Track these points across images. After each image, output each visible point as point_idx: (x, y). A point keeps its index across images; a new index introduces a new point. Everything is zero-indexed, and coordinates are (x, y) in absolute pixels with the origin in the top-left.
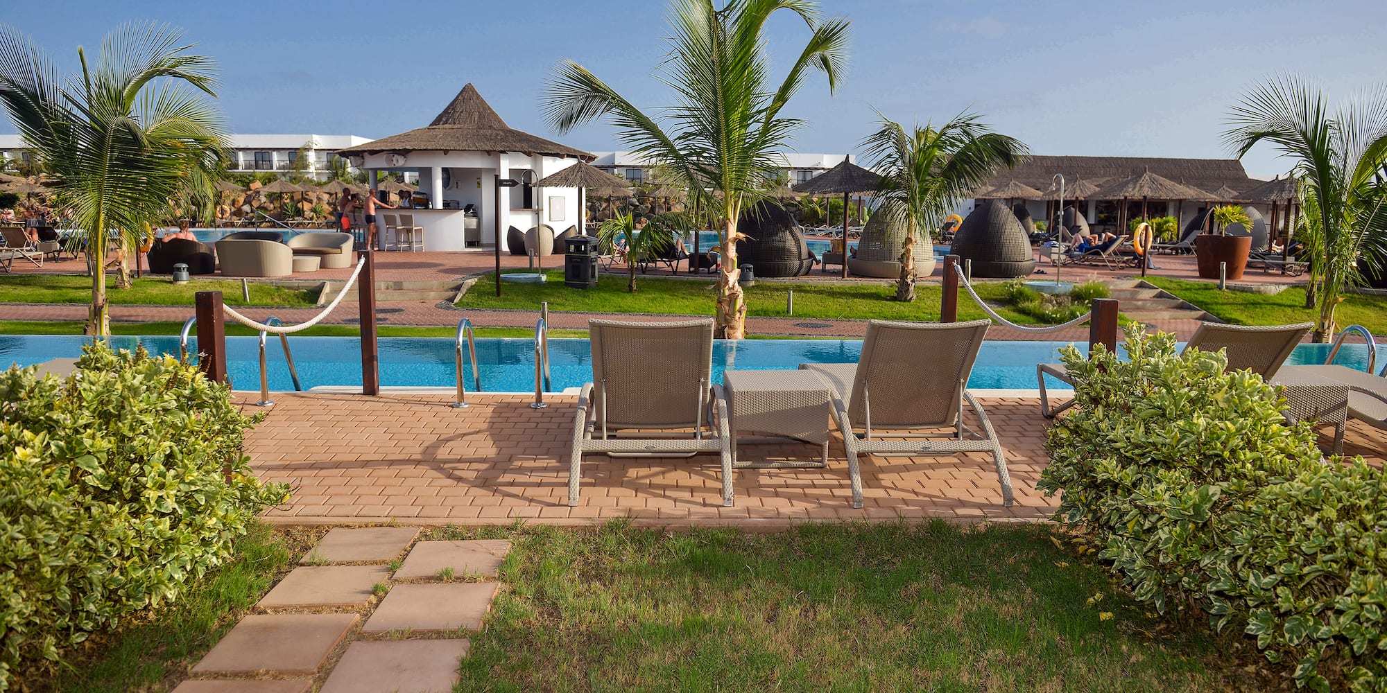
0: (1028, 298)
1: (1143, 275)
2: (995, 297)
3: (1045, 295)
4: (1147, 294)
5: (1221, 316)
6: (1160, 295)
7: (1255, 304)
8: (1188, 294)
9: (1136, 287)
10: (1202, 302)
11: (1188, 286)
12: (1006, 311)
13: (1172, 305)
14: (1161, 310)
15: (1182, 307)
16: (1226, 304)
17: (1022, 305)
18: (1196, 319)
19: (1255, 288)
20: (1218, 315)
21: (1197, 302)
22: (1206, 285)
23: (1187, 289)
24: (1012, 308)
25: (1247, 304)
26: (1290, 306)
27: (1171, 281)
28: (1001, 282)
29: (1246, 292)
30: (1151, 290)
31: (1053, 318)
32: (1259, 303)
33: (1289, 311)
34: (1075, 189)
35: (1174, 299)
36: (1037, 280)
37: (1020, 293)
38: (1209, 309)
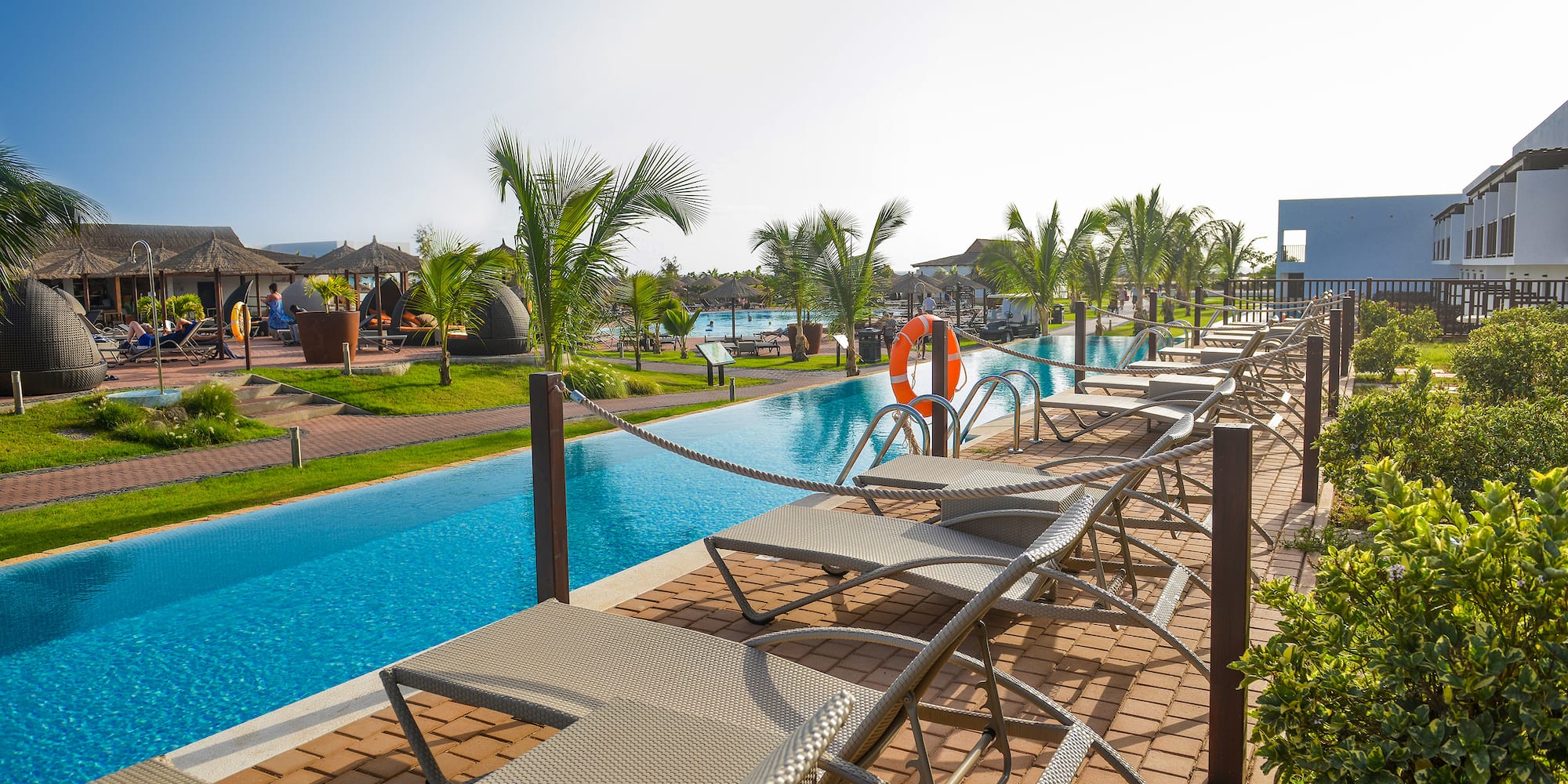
0: (126, 418)
1: (248, 368)
2: (72, 422)
3: (149, 410)
4: (266, 392)
5: (365, 406)
6: (282, 391)
7: (392, 387)
8: (315, 385)
9: (248, 384)
10: (336, 393)
11: (309, 376)
12: (101, 440)
13: (303, 401)
14: (292, 408)
15: (314, 402)
16: (363, 391)
17: (122, 428)
18: (337, 414)
19: (383, 369)
20: (361, 406)
21: (331, 393)
22: (328, 372)
23: (310, 380)
24: (106, 434)
25: (384, 389)
26: (428, 385)
27: (285, 372)
28: (69, 398)
29: (376, 374)
30: (269, 386)
31: (178, 441)
32: (395, 387)
33: (428, 389)
34: (82, 263)
35: (301, 393)
36: (120, 390)
37: (114, 412)
38: (347, 400)
